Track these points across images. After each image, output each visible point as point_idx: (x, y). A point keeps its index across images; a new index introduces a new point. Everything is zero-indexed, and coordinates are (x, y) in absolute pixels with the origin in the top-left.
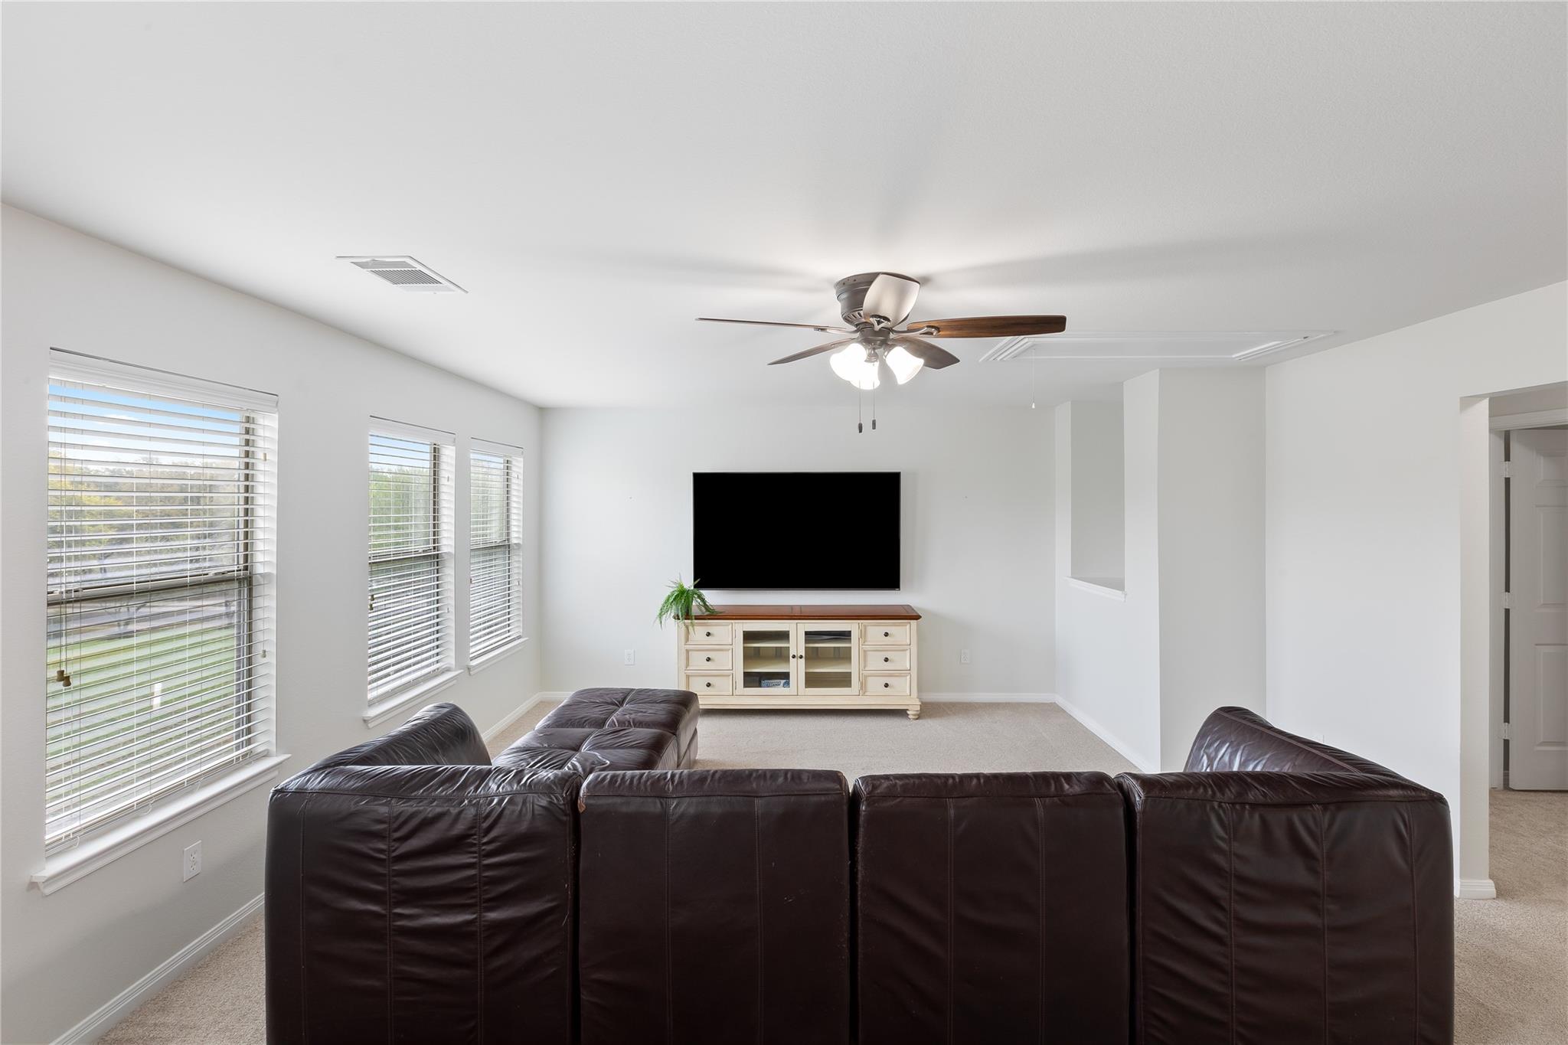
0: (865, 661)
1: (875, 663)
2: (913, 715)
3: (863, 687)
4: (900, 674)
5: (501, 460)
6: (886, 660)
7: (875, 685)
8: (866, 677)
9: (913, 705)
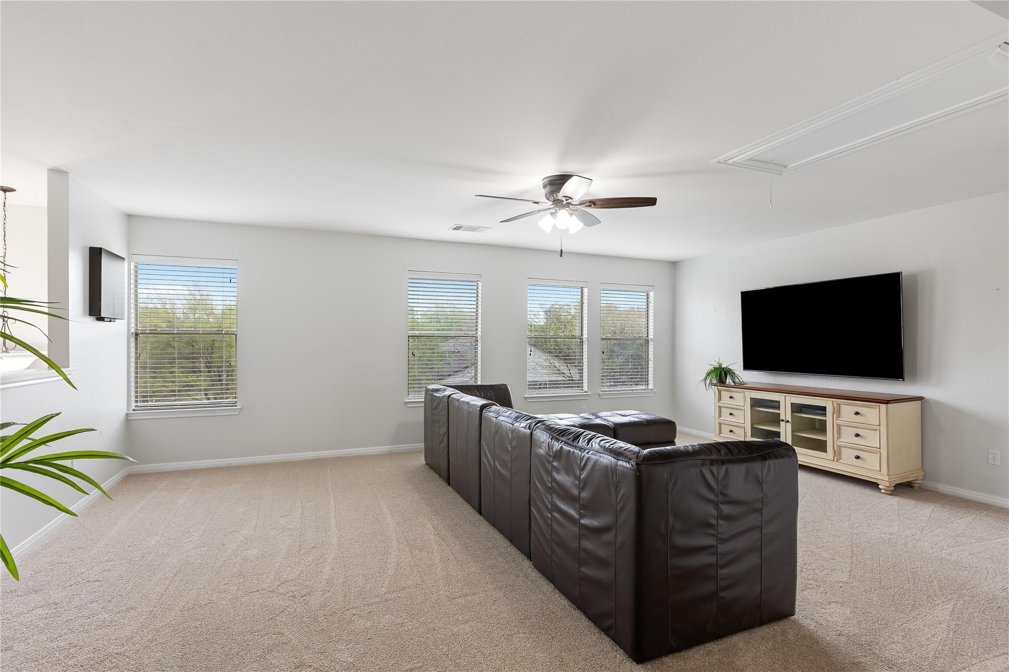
0: (839, 433)
1: (848, 437)
2: (885, 490)
3: (837, 455)
4: (870, 450)
5: (645, 294)
6: (857, 435)
7: (848, 455)
8: (840, 447)
9: (884, 480)
